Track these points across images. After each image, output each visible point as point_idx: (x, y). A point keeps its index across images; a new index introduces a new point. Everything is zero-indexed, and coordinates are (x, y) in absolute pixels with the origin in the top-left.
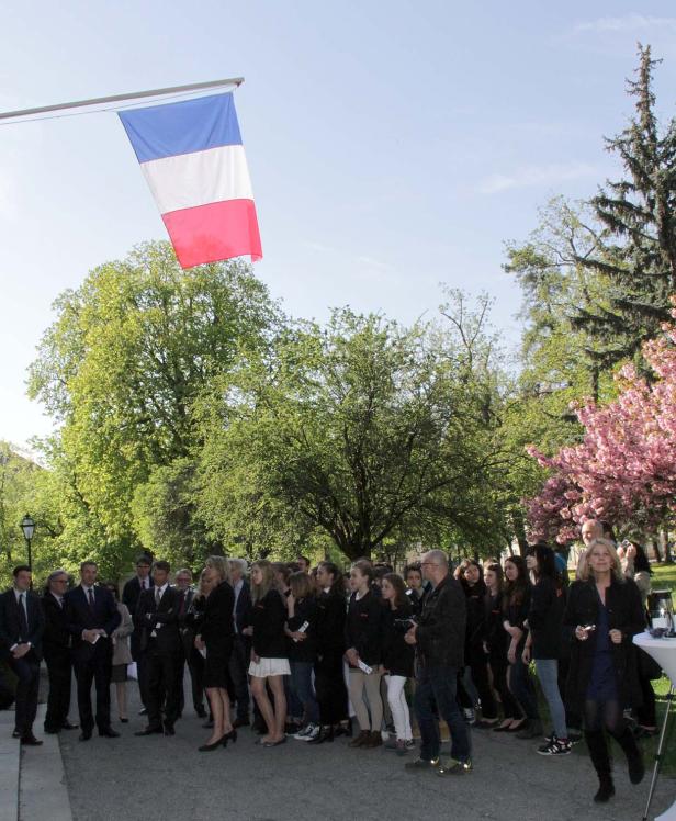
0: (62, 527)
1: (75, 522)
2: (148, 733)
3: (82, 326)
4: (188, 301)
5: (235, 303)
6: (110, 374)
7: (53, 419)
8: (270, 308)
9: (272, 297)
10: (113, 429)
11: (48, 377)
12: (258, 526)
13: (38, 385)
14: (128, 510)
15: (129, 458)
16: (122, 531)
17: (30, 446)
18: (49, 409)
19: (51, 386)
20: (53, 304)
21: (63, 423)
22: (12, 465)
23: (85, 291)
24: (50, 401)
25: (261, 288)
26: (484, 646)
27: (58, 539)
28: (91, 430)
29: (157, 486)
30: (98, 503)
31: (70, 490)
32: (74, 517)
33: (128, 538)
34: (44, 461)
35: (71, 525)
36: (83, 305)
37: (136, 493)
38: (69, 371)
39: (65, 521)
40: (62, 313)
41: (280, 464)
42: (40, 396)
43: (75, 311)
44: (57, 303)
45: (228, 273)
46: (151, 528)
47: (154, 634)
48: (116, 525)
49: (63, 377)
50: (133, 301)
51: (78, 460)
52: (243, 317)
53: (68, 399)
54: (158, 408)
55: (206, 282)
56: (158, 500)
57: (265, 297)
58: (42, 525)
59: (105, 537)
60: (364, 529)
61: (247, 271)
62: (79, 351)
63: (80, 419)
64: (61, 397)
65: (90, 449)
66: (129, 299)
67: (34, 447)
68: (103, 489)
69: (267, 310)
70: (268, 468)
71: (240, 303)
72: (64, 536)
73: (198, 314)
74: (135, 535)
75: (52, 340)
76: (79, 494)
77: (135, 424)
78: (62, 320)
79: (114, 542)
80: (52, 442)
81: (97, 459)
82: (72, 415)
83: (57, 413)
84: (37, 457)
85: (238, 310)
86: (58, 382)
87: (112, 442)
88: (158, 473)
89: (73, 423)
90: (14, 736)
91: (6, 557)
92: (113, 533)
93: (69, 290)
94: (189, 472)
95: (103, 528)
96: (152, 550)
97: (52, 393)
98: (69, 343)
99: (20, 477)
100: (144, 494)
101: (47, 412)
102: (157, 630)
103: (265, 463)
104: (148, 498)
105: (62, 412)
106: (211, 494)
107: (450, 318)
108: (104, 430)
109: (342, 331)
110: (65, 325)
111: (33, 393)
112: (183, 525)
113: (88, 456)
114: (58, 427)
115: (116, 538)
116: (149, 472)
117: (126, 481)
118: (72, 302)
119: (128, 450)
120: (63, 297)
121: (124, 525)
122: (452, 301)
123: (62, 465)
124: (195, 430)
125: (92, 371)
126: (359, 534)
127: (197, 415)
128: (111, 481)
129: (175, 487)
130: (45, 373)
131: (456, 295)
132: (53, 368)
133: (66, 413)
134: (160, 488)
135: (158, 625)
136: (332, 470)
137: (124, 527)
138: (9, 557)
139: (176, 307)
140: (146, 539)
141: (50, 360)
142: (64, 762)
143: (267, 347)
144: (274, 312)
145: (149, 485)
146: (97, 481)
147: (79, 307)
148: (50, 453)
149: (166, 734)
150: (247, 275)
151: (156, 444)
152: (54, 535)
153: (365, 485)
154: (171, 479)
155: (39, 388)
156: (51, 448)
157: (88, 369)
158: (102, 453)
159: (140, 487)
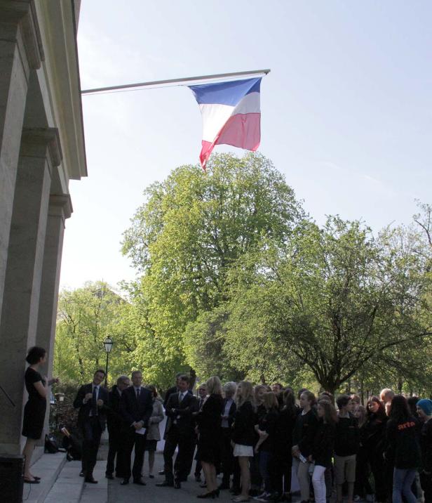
0: (136, 346)
1: (144, 343)
2: (164, 485)
3: (162, 208)
4: (238, 196)
5: (270, 201)
6: (177, 243)
7: (136, 270)
8: (295, 206)
9: (296, 198)
10: (177, 282)
11: (136, 241)
12: (261, 360)
13: (129, 245)
14: (180, 339)
15: (185, 303)
16: (176, 353)
17: (119, 287)
18: (135, 262)
19: (138, 246)
20: (145, 191)
21: (143, 274)
22: (106, 298)
23: (168, 184)
24: (136, 257)
25: (289, 191)
26: (384, 454)
27: (131, 354)
28: (161, 281)
29: (201, 324)
30: (161, 332)
31: (143, 321)
32: (144, 339)
33: (179, 359)
34: (128, 298)
35: (141, 345)
36: (165, 193)
37: (187, 328)
38: (151, 238)
39: (138, 341)
40: (150, 197)
41: (281, 319)
42: (129, 253)
43: (159, 197)
44: (148, 190)
45: (267, 179)
46: (195, 353)
47: (175, 422)
48: (172, 349)
49: (146, 241)
50: (198, 194)
51: (151, 300)
52: (275, 211)
53: (148, 257)
54: (209, 269)
55: (250, 184)
56: (201, 334)
57: (292, 198)
58: (121, 343)
59: (164, 356)
60: (336, 369)
61: (281, 178)
62: (159, 224)
63: (154, 273)
64: (143, 255)
65: (159, 293)
66: (197, 192)
67: (122, 288)
68: (165, 323)
69: (292, 207)
70: (272, 321)
71: (274, 201)
72: (136, 352)
73: (243, 206)
74: (185, 357)
75: (142, 216)
76: (149, 324)
77: (191, 279)
78: (150, 202)
79: (169, 360)
80: (135, 286)
81: (163, 302)
82: (149, 269)
83: (140, 266)
84: (124, 294)
85: (272, 205)
86: (142, 245)
87: (175, 290)
88: (203, 315)
89: (149, 274)
90: (81, 475)
91: (95, 362)
92: (169, 353)
93: (157, 182)
94: (226, 317)
95: (163, 350)
96: (194, 369)
97: (138, 252)
98: (153, 219)
99: (111, 307)
100: (193, 329)
101: (133, 265)
102: (178, 420)
103: (271, 317)
104: (194, 332)
105: (143, 266)
106: (233, 335)
107: (421, 224)
108: (169, 282)
109: (333, 232)
110: (151, 206)
111: (125, 251)
112: (218, 353)
113: (156, 298)
114: (140, 276)
115: (171, 357)
116: (198, 314)
117: (182, 318)
118: (158, 190)
119: (185, 297)
120: (152, 186)
121: (177, 348)
122: (423, 213)
123: (140, 302)
124: (227, 290)
125: (165, 240)
126: (332, 373)
127: (229, 280)
128: (171, 317)
129: (214, 326)
130: (135, 238)
131: (427, 208)
132: (141, 234)
133: (146, 266)
134: (203, 326)
135: (179, 417)
136: (317, 326)
137: (177, 350)
138: (97, 362)
139: (229, 200)
140: (191, 361)
141: (139, 229)
142: (108, 495)
143: (289, 233)
144: (297, 209)
145: (196, 323)
146: (161, 317)
147: (162, 194)
148: (133, 293)
149: (175, 488)
150: (281, 181)
151: (205, 294)
152: (129, 350)
153: (339, 339)
154: (212, 321)
155: (129, 247)
156: (134, 290)
157: (163, 237)
158: (167, 297)
159: (190, 324)
